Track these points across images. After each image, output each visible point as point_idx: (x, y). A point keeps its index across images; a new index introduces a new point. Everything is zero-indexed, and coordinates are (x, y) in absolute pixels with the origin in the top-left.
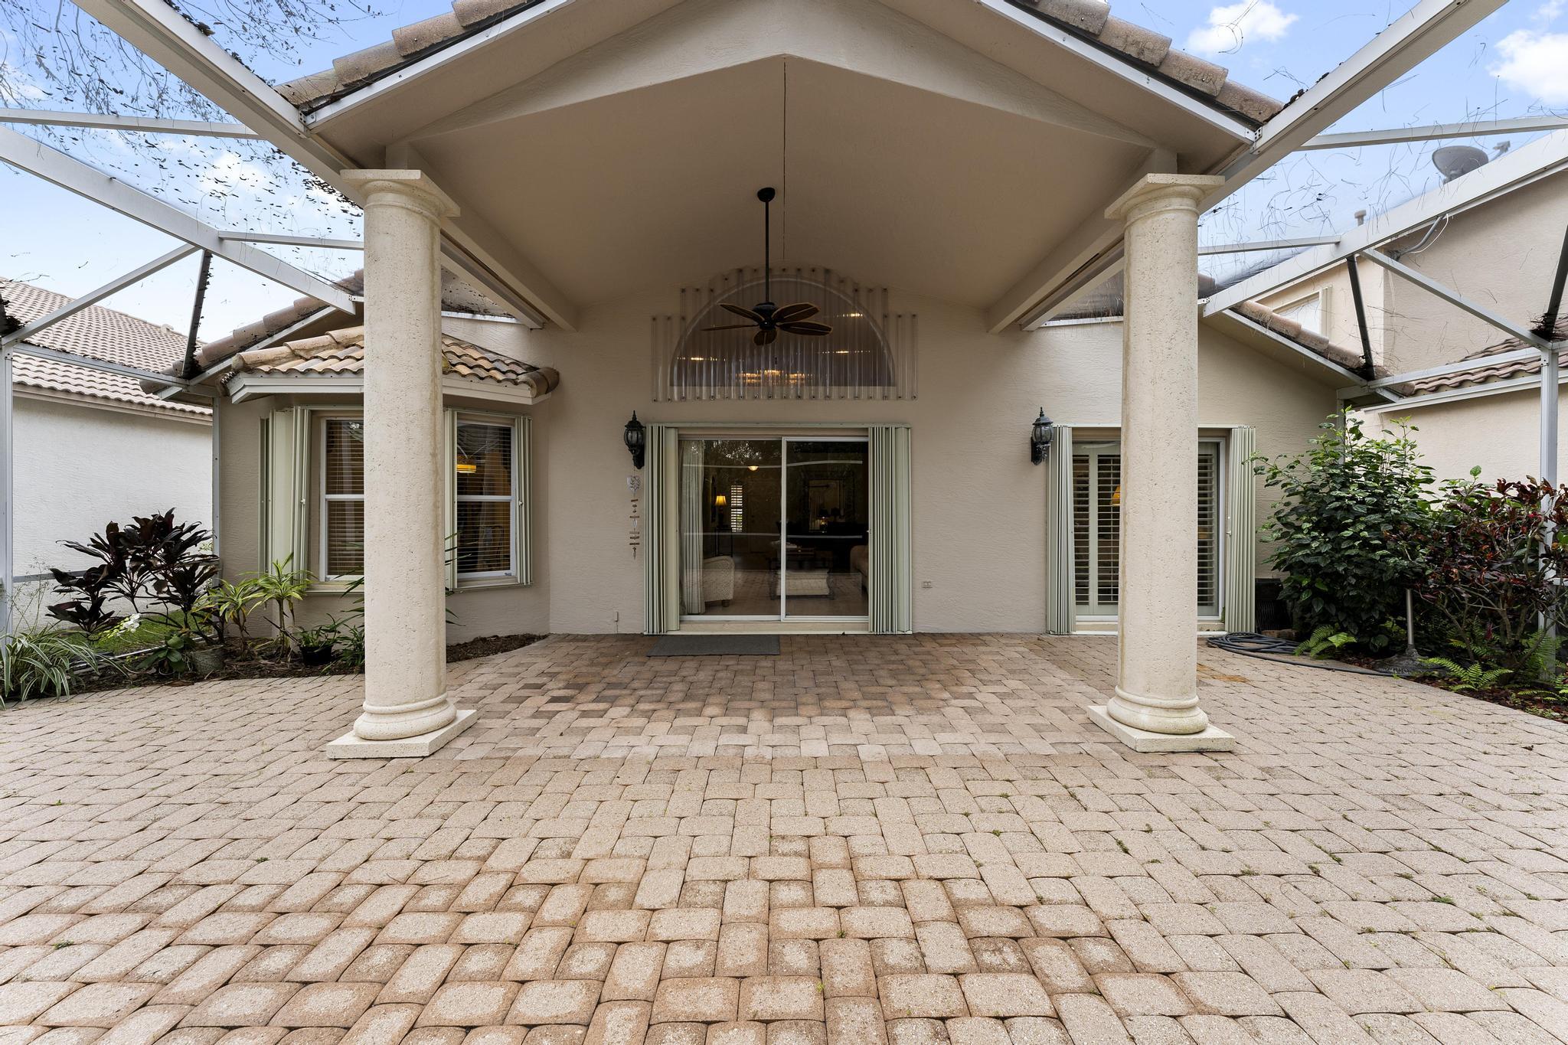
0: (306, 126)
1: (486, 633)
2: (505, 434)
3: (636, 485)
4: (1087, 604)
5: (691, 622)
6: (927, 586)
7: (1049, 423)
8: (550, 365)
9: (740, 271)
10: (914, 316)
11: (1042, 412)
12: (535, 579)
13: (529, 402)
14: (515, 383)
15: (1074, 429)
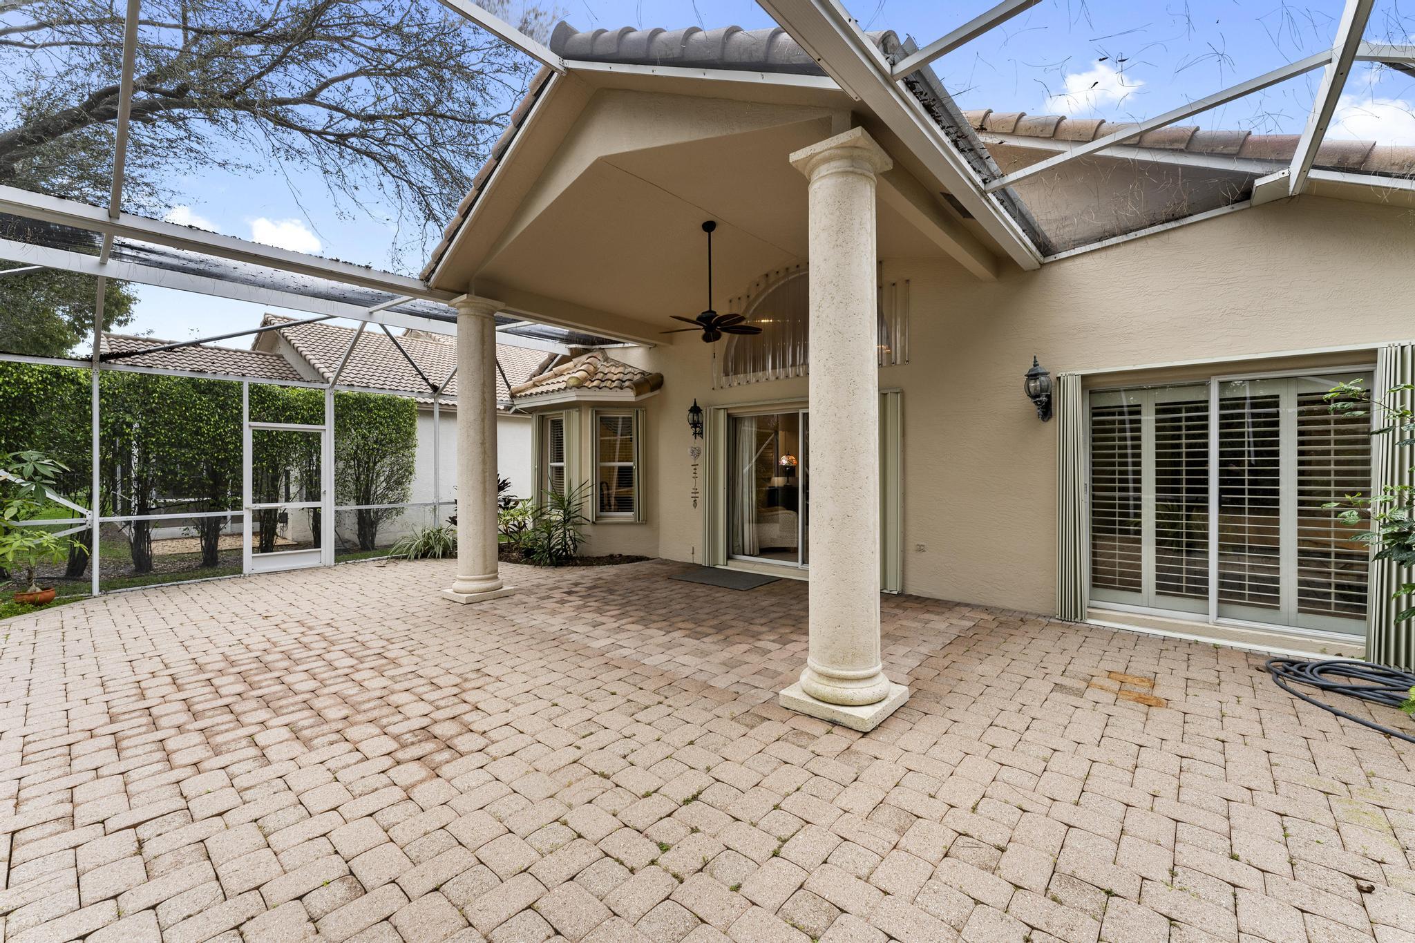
0: (428, 287)
1: (616, 552)
2: (627, 421)
3: (696, 453)
4: (1140, 591)
5: (741, 561)
6: (921, 549)
7: (1045, 374)
8: (658, 371)
9: (767, 275)
10: (908, 281)
11: (1035, 361)
12: (647, 520)
13: (633, 399)
14: (621, 388)
15: (1084, 377)
